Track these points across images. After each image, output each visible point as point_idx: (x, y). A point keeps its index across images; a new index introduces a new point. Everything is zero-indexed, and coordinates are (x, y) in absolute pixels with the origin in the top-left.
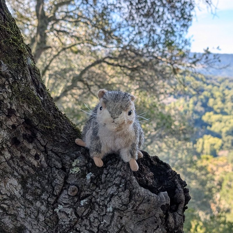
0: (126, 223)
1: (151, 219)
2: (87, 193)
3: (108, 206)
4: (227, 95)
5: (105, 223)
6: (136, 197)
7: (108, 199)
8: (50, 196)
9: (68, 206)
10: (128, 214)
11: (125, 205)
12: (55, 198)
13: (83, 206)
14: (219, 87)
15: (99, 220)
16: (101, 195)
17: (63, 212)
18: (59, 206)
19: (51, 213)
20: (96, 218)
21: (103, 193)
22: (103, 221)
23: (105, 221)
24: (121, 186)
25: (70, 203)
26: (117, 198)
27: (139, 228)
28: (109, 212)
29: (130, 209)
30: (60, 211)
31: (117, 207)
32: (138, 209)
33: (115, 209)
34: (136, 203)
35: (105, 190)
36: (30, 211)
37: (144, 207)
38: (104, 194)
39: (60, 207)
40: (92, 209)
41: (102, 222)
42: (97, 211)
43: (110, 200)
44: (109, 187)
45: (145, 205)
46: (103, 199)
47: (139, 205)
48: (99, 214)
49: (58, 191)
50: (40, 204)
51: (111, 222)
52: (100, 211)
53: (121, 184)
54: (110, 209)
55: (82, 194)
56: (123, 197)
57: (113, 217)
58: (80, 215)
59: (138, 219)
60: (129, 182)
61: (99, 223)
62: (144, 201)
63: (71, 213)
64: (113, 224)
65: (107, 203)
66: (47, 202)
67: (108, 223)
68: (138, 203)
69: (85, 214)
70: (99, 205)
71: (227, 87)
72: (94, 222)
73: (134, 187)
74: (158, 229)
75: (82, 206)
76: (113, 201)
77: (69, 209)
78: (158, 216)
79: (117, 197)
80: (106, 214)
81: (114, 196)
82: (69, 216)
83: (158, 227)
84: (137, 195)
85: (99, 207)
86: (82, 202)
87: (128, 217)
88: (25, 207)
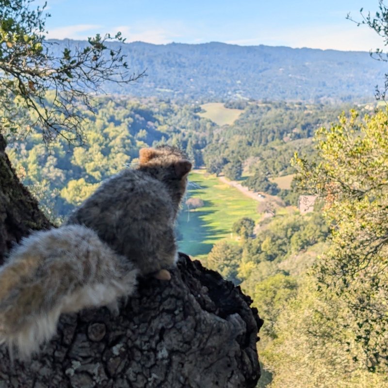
0: (190, 373)
1: (221, 362)
2: (118, 333)
3: (158, 348)
4: (114, 138)
5: (155, 379)
6: (203, 327)
7: (157, 337)
8: (57, 347)
9: (90, 360)
10: (191, 358)
11: (186, 343)
12: (65, 350)
13: (119, 356)
14: (93, 119)
15: (144, 376)
16: (139, 334)
17: (83, 372)
18: (74, 362)
19: (60, 379)
20: (139, 373)
21: (144, 330)
22: (150, 377)
23: (154, 375)
24: (176, 312)
25: (93, 355)
26: (175, 333)
27: (208, 379)
28: (163, 359)
29: (194, 348)
30: (76, 372)
31: (176, 347)
32: (206, 347)
33: (172, 352)
34: (203, 336)
35: (147, 324)
36: (19, 381)
37: (214, 341)
38: (146, 331)
39: (77, 365)
40: (131, 358)
41: (149, 379)
42: (139, 362)
43: (161, 339)
44: (154, 318)
45: (215, 338)
46: (146, 338)
47: (207, 339)
48: (143, 366)
49: (71, 337)
50: (39, 365)
51: (166, 374)
52: (144, 361)
53: (175, 309)
54: (163, 353)
55: (112, 336)
56: (185, 330)
57: (170, 365)
58: (112, 372)
59: (204, 365)
60: (187, 304)
61: (145, 381)
62: (213, 333)
63: (99, 372)
64: (170, 377)
65: (156, 345)
66: (52, 360)
67: (161, 378)
68: (206, 336)
69: (119, 370)
70: (142, 351)
71: (112, 119)
72: (137, 380)
73: (197, 311)
74: (234, 376)
75: (116, 356)
76: (166, 339)
77: (93, 365)
78: (232, 354)
79: (174, 331)
80: (155, 364)
81: (167, 331)
82: (95, 378)
83: (232, 373)
84: (203, 323)
85: (142, 354)
86: (116, 350)
87: (191, 362)
88: (10, 376)
